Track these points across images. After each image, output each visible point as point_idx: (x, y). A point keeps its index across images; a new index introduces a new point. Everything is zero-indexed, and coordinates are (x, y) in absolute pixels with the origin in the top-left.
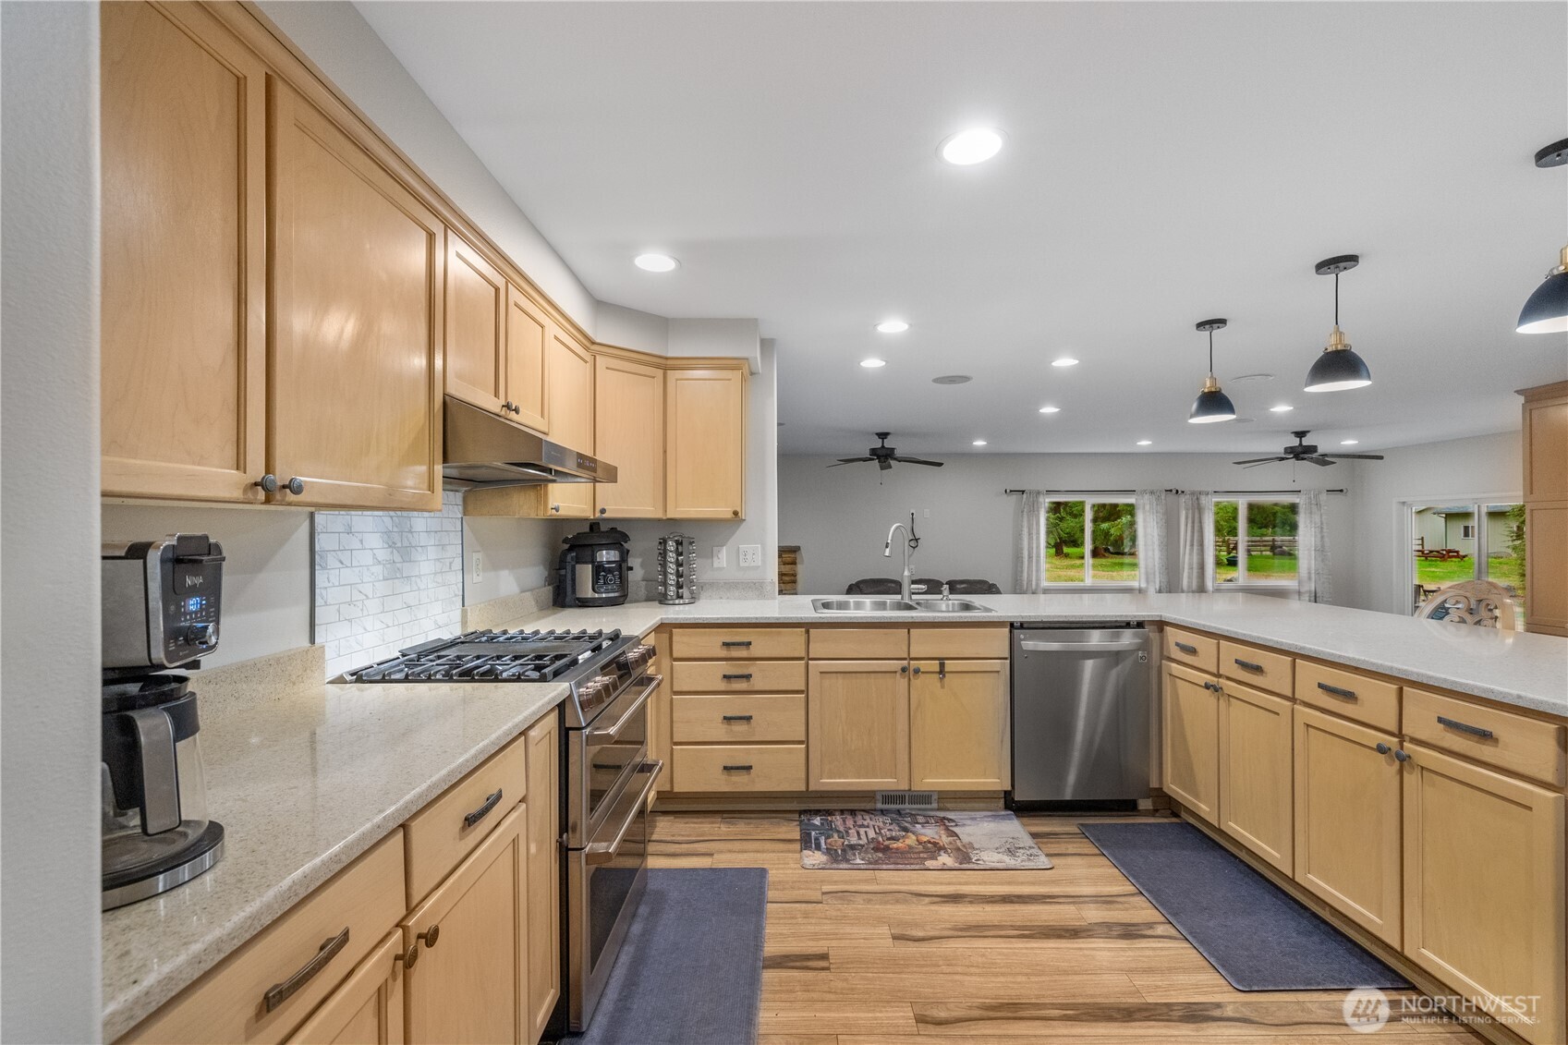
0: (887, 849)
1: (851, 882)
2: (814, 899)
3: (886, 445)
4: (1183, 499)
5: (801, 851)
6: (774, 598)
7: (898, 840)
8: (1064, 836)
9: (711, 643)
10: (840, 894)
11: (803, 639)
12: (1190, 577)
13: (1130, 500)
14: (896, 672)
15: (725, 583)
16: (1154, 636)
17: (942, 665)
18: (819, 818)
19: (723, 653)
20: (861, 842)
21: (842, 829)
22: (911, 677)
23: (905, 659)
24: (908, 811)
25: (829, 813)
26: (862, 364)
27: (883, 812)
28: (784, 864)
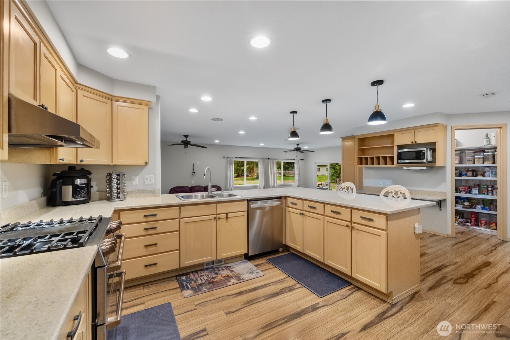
0: (213, 282)
1: (205, 298)
2: (192, 309)
3: (187, 140)
4: (270, 161)
5: (182, 291)
6: (159, 196)
7: (215, 278)
8: (264, 264)
9: (139, 216)
10: (202, 304)
11: (178, 211)
12: (271, 182)
13: (257, 161)
14: (212, 219)
15: (138, 191)
16: (284, 201)
17: (227, 215)
18: (184, 277)
19: (145, 220)
20: (203, 282)
21: (194, 279)
22: (217, 220)
23: (215, 215)
24: (215, 267)
25: (188, 274)
26: (190, 110)
27: (207, 269)
28: (176, 298)
